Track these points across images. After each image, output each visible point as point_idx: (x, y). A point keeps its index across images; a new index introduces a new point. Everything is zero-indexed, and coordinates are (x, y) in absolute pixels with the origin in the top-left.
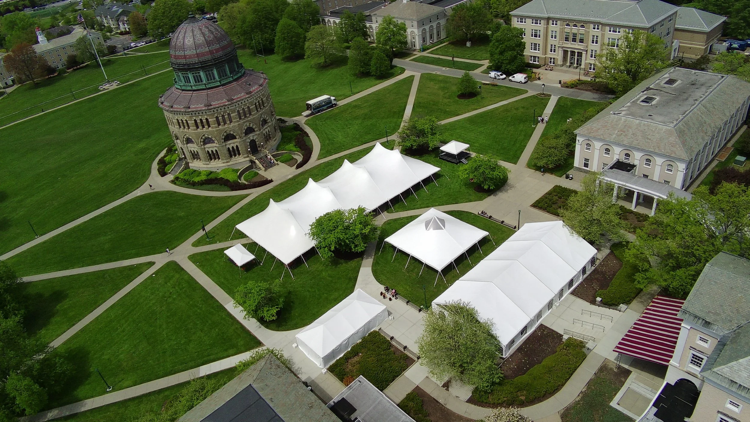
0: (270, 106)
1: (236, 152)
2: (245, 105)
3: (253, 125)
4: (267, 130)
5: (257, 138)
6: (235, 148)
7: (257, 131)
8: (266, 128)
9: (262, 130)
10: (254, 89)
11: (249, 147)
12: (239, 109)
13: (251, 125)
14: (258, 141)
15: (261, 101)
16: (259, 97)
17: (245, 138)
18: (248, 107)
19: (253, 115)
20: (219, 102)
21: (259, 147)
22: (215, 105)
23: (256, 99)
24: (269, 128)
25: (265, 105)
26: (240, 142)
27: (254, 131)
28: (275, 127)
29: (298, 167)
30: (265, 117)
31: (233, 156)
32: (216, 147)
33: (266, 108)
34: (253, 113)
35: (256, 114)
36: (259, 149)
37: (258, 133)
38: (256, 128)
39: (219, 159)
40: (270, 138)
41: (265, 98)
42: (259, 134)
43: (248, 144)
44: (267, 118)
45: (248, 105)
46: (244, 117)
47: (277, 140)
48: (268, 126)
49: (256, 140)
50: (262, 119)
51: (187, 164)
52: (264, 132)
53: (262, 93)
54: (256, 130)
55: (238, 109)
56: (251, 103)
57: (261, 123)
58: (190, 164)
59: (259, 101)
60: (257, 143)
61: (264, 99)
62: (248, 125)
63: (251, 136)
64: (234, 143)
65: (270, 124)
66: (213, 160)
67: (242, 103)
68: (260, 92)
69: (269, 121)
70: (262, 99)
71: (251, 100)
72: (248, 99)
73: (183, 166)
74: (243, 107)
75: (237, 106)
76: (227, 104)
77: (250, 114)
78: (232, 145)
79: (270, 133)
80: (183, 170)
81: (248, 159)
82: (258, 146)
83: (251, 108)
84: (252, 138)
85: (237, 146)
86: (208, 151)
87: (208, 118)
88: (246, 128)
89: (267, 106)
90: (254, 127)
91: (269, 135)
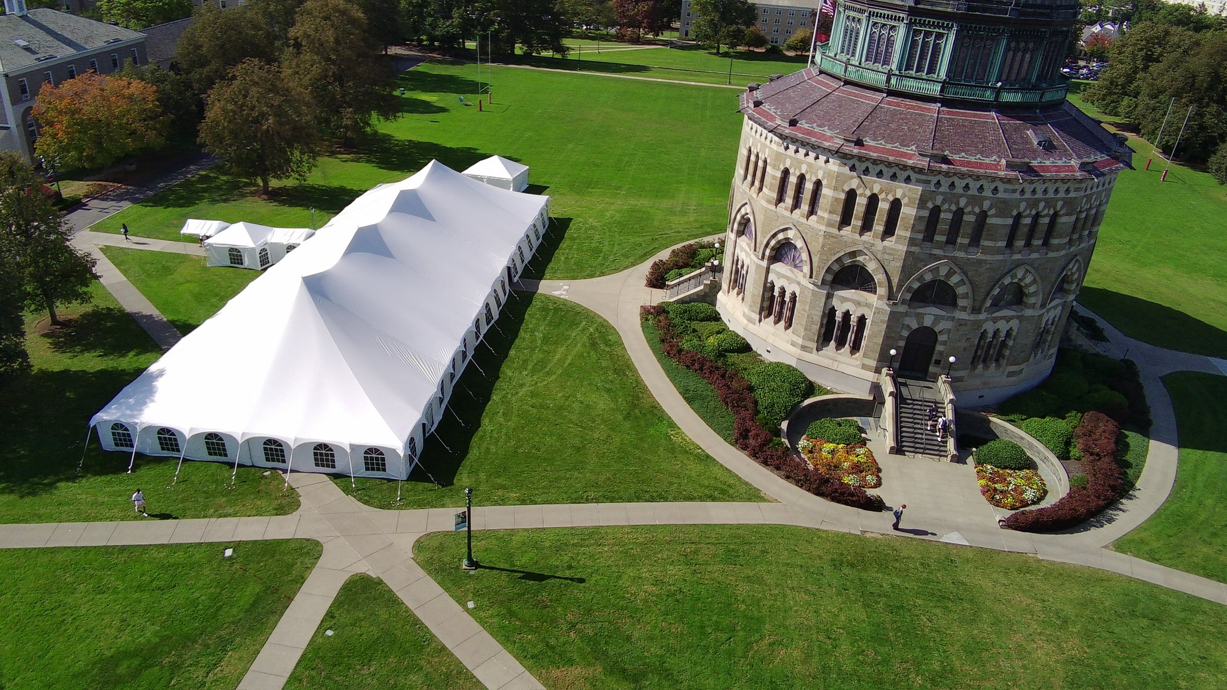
0: (1072, 257)
1: (851, 336)
2: (973, 200)
3: (962, 282)
4: (1003, 326)
5: (949, 331)
6: (854, 320)
7: (964, 309)
8: (1008, 319)
9: (982, 316)
10: (1048, 163)
11: (902, 343)
12: (944, 201)
13: (954, 280)
14: (944, 343)
15: (1046, 220)
16: (1049, 203)
17: (902, 309)
18: (983, 215)
19: (986, 251)
20: (889, 146)
21: (938, 362)
22: (870, 148)
23: (1034, 203)
24: (1014, 324)
25: (1055, 241)
26: (878, 311)
27: (954, 304)
28: (1046, 331)
29: (1013, 524)
30: (1028, 280)
31: (833, 344)
32: (799, 283)
33: (1051, 255)
34: (985, 243)
35: (998, 251)
36: (932, 369)
37: (963, 315)
38: (965, 296)
39: (789, 324)
40: (999, 356)
41: (1073, 218)
42: (961, 323)
43: (905, 333)
44: (1032, 289)
45: (986, 205)
46: (943, 239)
47: (1022, 376)
48: (1018, 317)
49: (941, 338)
50: (1007, 281)
51: (715, 288)
52: (990, 327)
53: (1072, 195)
54: (961, 302)
55: (939, 200)
56: (1003, 207)
57: (996, 291)
58: (720, 295)
59: (1038, 215)
60: (939, 348)
61: (1063, 220)
62: (943, 271)
63: (930, 316)
64: (858, 304)
65: (1028, 312)
66: (772, 318)
67: (967, 187)
68: (1063, 188)
69: (1032, 300)
70: (1056, 215)
71: (1006, 196)
72: (1001, 187)
73: (702, 287)
74: (963, 202)
75: (944, 188)
76: (910, 162)
77: (975, 241)
78: (848, 306)
79: (1011, 343)
80: (694, 301)
81: (871, 376)
82: (934, 358)
83: (989, 221)
84: (928, 322)
85: (862, 320)
86: (772, 283)
87: (824, 182)
88: (928, 277)
89: (1059, 248)
90: (960, 290)
91: (1003, 344)
